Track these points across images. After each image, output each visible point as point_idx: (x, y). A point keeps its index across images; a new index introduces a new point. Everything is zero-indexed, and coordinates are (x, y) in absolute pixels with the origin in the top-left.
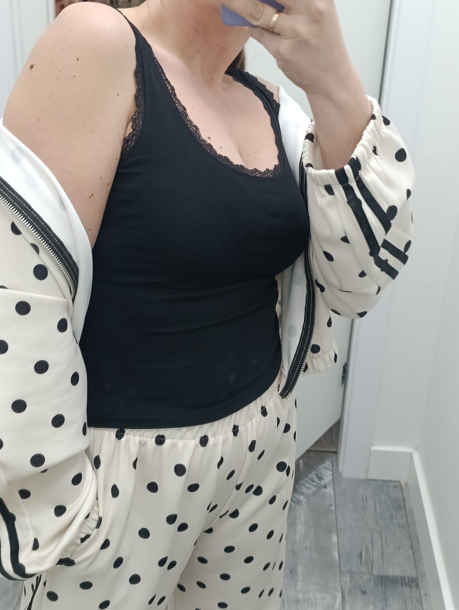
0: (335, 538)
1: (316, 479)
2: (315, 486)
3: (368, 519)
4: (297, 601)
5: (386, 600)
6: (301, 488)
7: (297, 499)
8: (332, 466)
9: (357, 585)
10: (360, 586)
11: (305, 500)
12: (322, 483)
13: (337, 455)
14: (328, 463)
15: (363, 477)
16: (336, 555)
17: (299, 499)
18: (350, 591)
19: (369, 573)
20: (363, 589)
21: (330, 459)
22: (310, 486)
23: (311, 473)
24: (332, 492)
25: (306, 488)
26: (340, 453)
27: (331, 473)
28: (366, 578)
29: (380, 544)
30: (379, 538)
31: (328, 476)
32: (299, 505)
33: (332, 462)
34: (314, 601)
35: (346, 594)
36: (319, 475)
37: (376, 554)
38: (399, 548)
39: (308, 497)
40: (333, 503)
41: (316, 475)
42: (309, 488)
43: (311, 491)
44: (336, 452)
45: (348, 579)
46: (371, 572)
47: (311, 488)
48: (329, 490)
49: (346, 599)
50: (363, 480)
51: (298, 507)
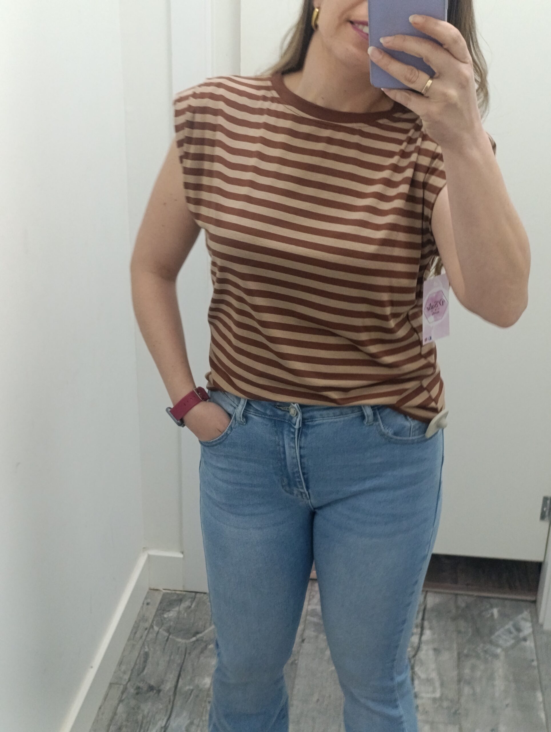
0: (539, 696)
1: (513, 630)
2: (514, 638)
6: (498, 641)
7: (493, 652)
8: (532, 616)
12: (521, 635)
13: (536, 606)
14: (526, 614)
17: (495, 652)
21: (529, 610)
22: (507, 638)
23: (508, 624)
24: (532, 645)
25: (503, 639)
26: (540, 603)
27: (531, 625)
31: (527, 628)
32: (497, 659)
33: (531, 612)
36: (517, 626)
39: (505, 650)
40: (535, 658)
41: (513, 625)
42: (506, 641)
43: (508, 644)
44: (534, 602)
47: (509, 641)
48: (530, 644)
51: (495, 661)
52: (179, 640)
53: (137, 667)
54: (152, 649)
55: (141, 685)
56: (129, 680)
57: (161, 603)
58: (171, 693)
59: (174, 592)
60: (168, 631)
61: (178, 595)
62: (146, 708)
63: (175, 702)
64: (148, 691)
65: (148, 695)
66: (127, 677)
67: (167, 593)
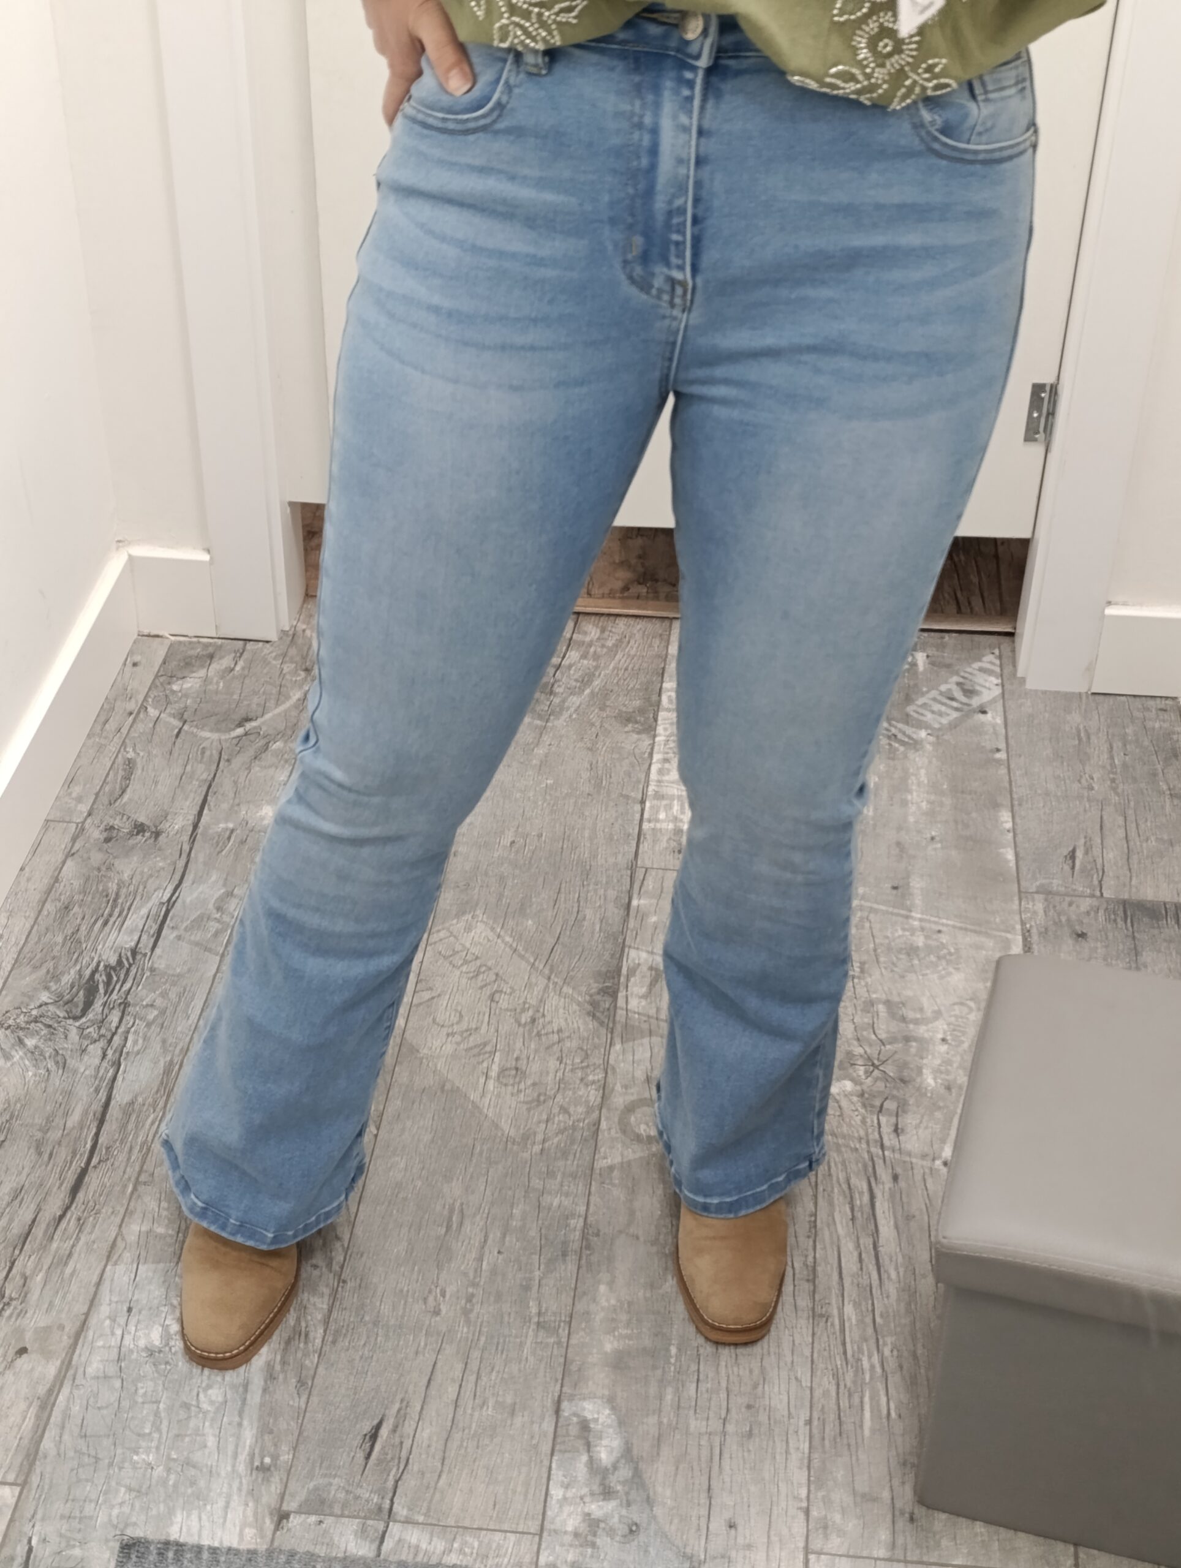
0: (1005, 818)
1: (958, 694)
2: (957, 709)
3: (1092, 779)
4: (911, 951)
5: (1137, 952)
6: (922, 715)
7: (909, 737)
8: (1001, 666)
9: (1063, 919)
10: (1068, 920)
11: (931, 739)
12: (975, 702)
13: (1013, 642)
14: (989, 660)
15: (1079, 686)
16: (1010, 855)
17: (915, 736)
18: (1044, 933)
19: (1092, 896)
20: (1079, 929)
21: (997, 652)
22: (943, 708)
23: (946, 682)
24: (999, 721)
25: (933, 712)
26: (1022, 635)
27: (999, 681)
28: (1085, 904)
29: (1121, 833)
30: (1120, 820)
31: (989, 688)
32: (917, 750)
33: (1000, 657)
34: (952, 950)
35: (1035, 938)
36: (966, 687)
37: (1112, 855)
38: (1172, 844)
39: (937, 733)
40: (1002, 746)
41: (958, 684)
42: (940, 714)
43: (945, 721)
44: (1011, 635)
45: (1039, 907)
46: (1098, 893)
47: (948, 715)
48: (995, 718)
49: (1035, 947)
50: (1080, 694)
51: (911, 755)
52: (206, 734)
53: (107, 789)
54: (142, 754)
55: (117, 822)
56: (89, 814)
57: (164, 662)
58: (185, 838)
59: (195, 640)
60: (181, 716)
61: (206, 646)
62: (127, 867)
63: (193, 855)
64: (131, 835)
65: (131, 842)
66: (84, 808)
67: (180, 642)
